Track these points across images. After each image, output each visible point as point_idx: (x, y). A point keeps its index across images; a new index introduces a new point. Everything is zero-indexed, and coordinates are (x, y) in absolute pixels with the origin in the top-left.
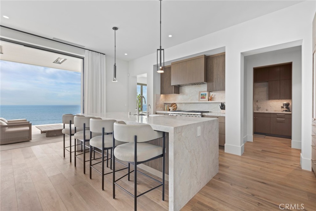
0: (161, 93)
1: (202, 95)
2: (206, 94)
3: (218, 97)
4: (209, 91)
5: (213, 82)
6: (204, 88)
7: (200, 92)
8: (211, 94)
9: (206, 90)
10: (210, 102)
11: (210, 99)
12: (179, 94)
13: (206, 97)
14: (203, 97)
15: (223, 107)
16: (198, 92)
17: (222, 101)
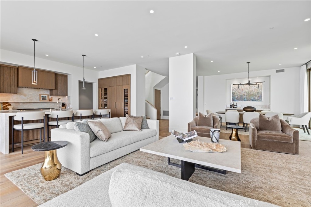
1: (42, 97)
2: (46, 97)
4: (51, 95)
7: (40, 95)
8: (52, 97)
9: (49, 94)
10: (50, 102)
13: (47, 99)
14: (44, 98)
16: (39, 94)
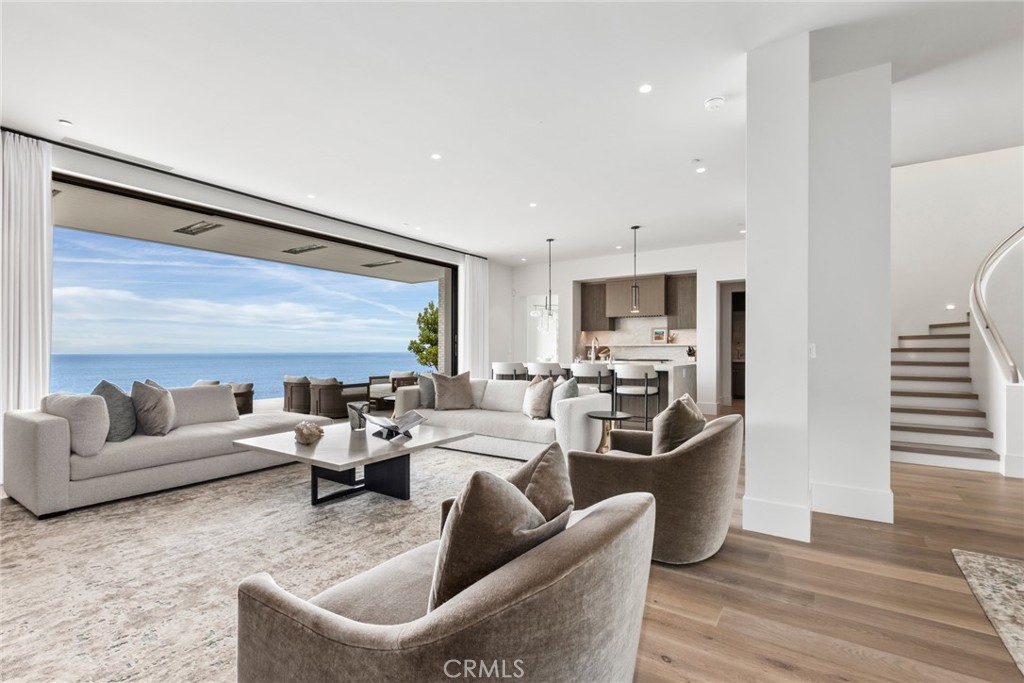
0: (582, 330)
1: (656, 333)
2: (664, 332)
3: (684, 337)
4: (670, 328)
5: (676, 315)
6: (662, 323)
7: (653, 329)
8: (672, 332)
9: (666, 326)
10: (670, 344)
11: (671, 340)
12: (614, 330)
13: (664, 338)
14: (658, 336)
15: (691, 352)
16: (650, 329)
17: (690, 344)
